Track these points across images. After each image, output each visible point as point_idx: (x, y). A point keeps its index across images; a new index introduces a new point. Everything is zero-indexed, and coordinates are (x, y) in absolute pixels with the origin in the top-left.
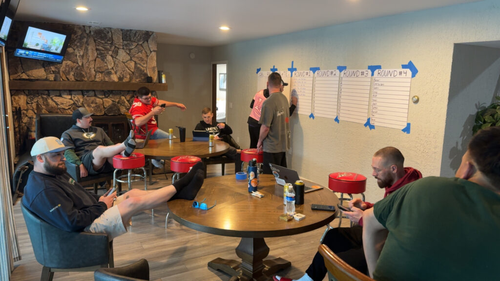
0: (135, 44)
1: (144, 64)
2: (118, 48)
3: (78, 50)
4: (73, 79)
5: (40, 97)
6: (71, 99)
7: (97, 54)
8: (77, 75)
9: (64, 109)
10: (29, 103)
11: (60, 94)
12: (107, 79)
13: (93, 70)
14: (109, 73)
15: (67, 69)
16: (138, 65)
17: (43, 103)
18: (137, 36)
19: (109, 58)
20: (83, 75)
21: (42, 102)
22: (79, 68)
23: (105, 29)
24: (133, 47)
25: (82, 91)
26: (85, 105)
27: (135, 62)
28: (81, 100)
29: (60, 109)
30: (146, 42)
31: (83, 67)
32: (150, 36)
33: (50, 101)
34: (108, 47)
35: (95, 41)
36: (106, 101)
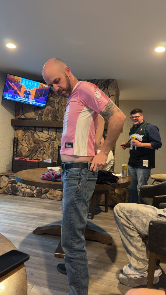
3: (56, 98)
4: (50, 120)
5: (30, 132)
6: (48, 134)
8: (53, 116)
9: (43, 141)
10: (24, 136)
11: (42, 130)
15: (47, 112)
20: (57, 116)
21: (31, 135)
25: (56, 128)
28: (55, 135)
31: (58, 111)
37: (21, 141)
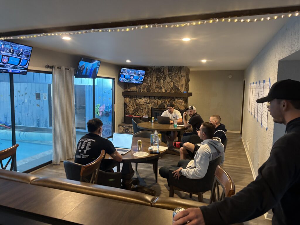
1: (178, 83)
2: (166, 76)
3: (149, 78)
5: (134, 99)
6: (145, 100)
7: (157, 79)
8: (148, 89)
9: (142, 104)
10: (130, 101)
11: (141, 98)
12: (160, 91)
13: (154, 87)
14: (161, 88)
15: (144, 86)
16: (175, 84)
18: (175, 69)
19: (162, 81)
22: (149, 86)
23: (160, 67)
24: (173, 75)
26: (150, 103)
32: (182, 68)
35: (156, 73)
37: (128, 105)
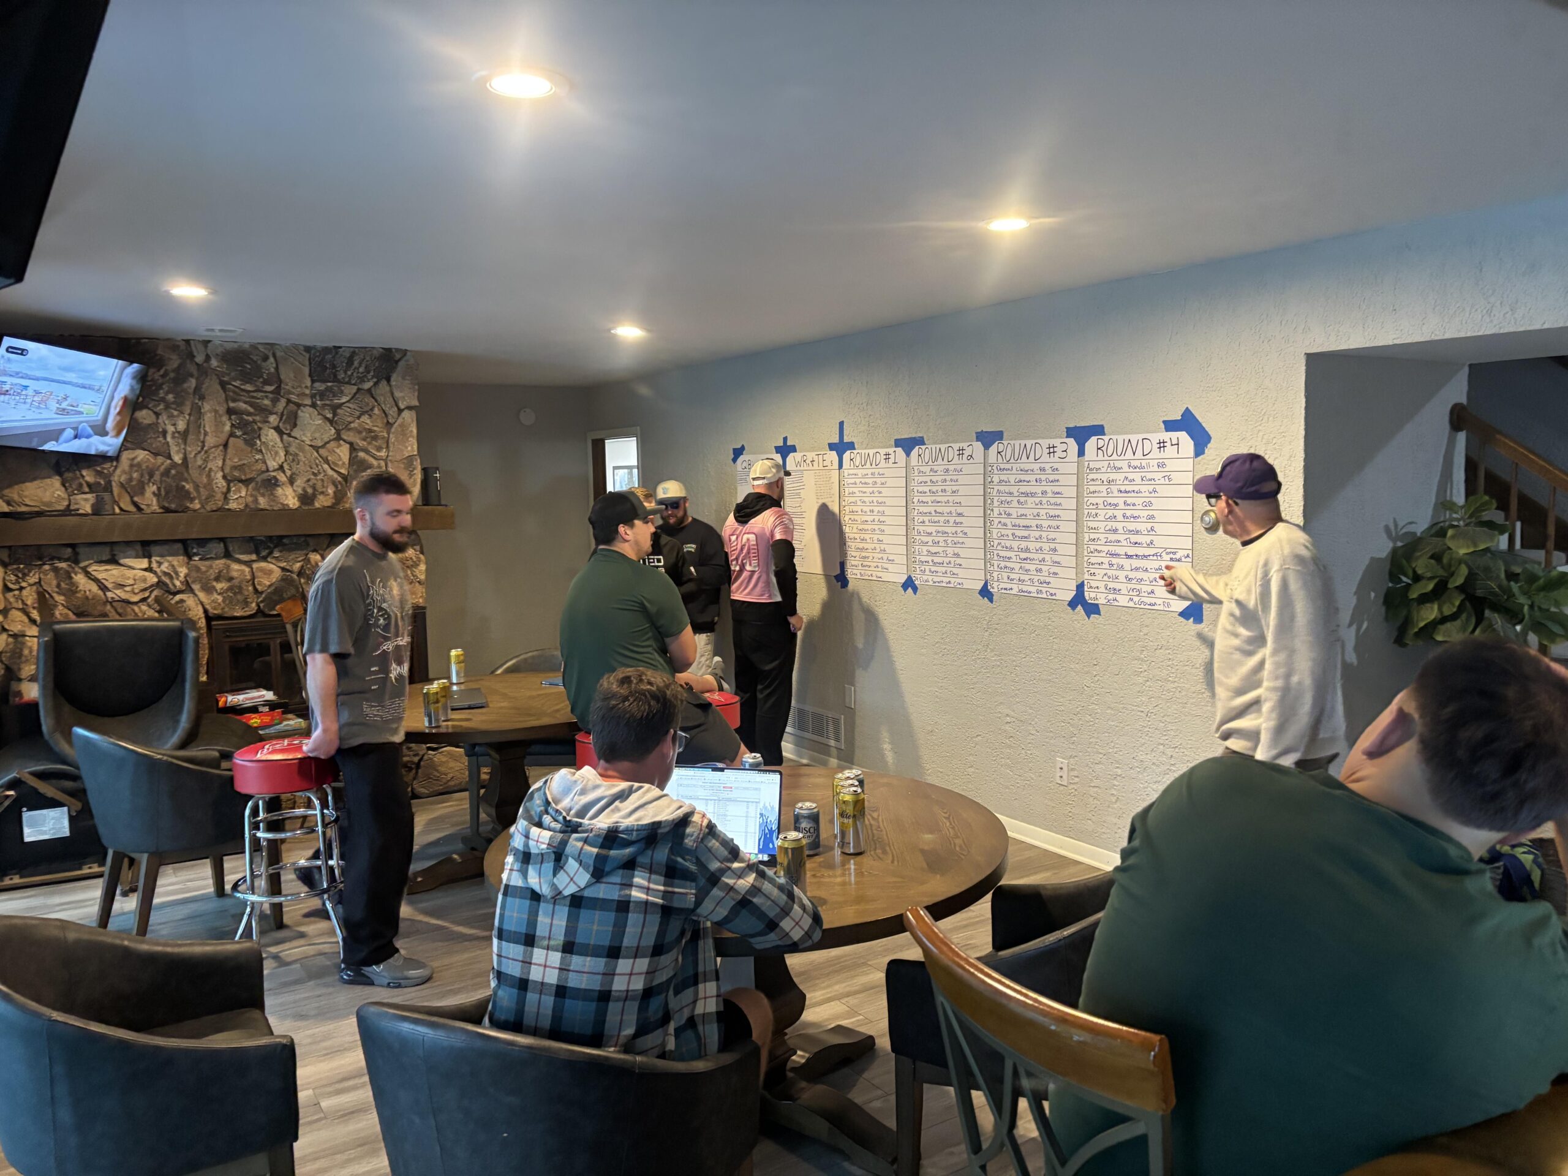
0: (350, 390)
1: (379, 449)
2: (299, 405)
3: (171, 416)
4: (155, 507)
5: (47, 567)
6: (149, 569)
7: (233, 425)
8: (167, 493)
9: (128, 602)
10: (11, 590)
11: (114, 555)
12: (263, 502)
13: (220, 474)
14: (271, 484)
15: (135, 475)
16: (362, 454)
17: (58, 586)
18: (356, 363)
19: (270, 436)
20: (188, 492)
21: (55, 582)
22: (173, 472)
23: (254, 347)
24: (344, 399)
25: (184, 542)
26: (196, 587)
27: (351, 444)
28: (183, 571)
29: (112, 602)
30: (384, 383)
31: (187, 467)
32: (397, 362)
33: (80, 579)
34: (266, 402)
35: (223, 385)
36: (261, 570)
